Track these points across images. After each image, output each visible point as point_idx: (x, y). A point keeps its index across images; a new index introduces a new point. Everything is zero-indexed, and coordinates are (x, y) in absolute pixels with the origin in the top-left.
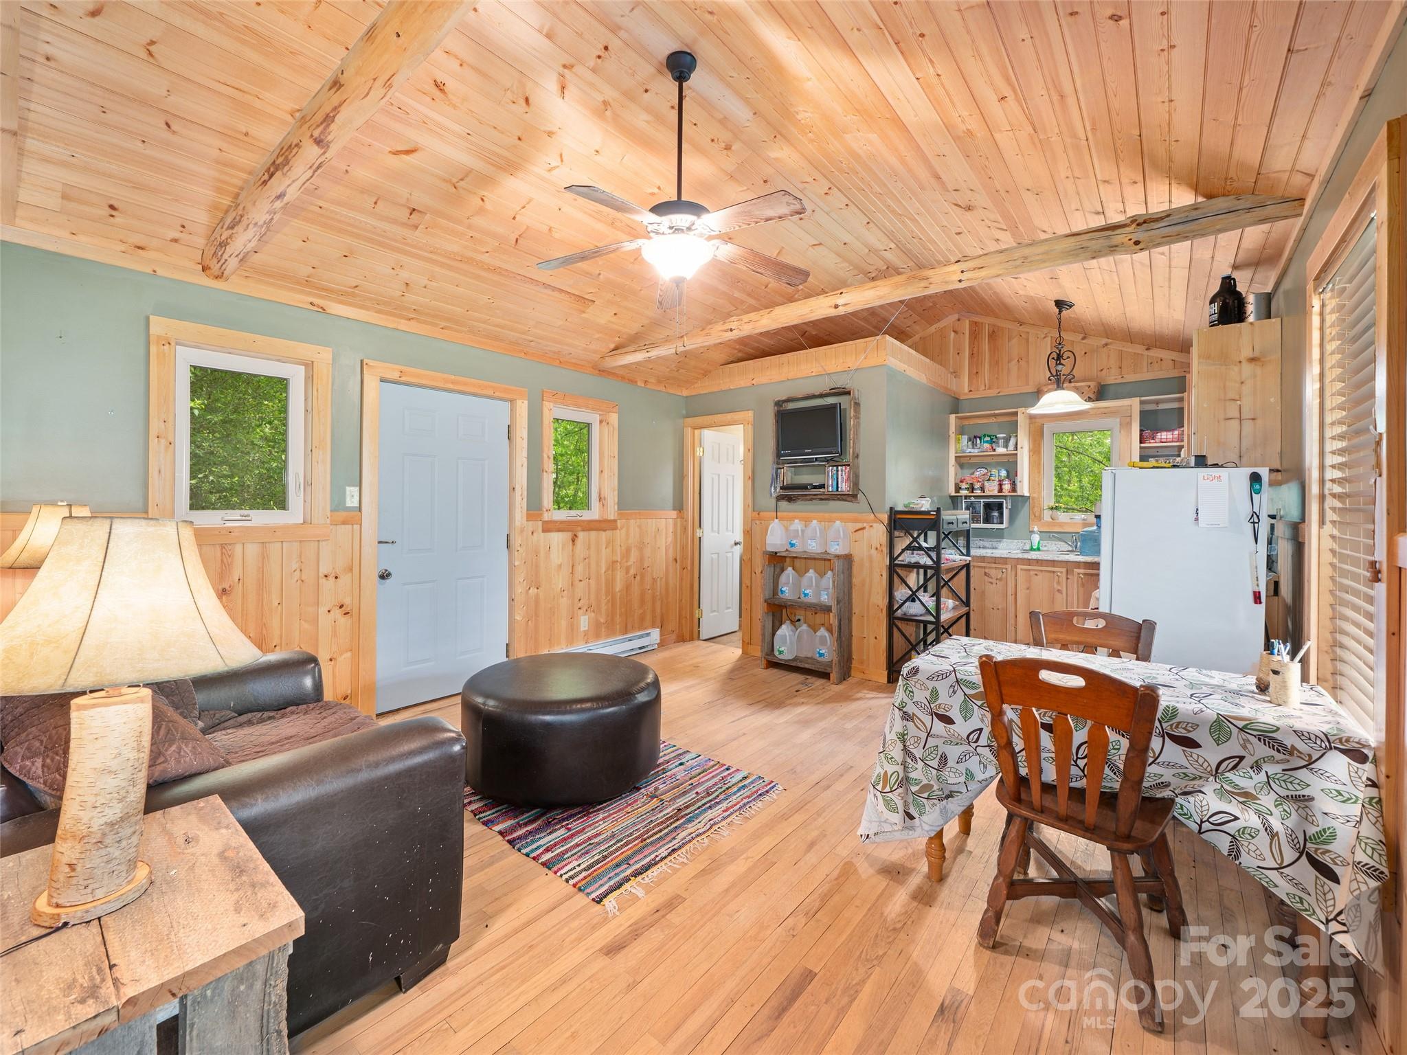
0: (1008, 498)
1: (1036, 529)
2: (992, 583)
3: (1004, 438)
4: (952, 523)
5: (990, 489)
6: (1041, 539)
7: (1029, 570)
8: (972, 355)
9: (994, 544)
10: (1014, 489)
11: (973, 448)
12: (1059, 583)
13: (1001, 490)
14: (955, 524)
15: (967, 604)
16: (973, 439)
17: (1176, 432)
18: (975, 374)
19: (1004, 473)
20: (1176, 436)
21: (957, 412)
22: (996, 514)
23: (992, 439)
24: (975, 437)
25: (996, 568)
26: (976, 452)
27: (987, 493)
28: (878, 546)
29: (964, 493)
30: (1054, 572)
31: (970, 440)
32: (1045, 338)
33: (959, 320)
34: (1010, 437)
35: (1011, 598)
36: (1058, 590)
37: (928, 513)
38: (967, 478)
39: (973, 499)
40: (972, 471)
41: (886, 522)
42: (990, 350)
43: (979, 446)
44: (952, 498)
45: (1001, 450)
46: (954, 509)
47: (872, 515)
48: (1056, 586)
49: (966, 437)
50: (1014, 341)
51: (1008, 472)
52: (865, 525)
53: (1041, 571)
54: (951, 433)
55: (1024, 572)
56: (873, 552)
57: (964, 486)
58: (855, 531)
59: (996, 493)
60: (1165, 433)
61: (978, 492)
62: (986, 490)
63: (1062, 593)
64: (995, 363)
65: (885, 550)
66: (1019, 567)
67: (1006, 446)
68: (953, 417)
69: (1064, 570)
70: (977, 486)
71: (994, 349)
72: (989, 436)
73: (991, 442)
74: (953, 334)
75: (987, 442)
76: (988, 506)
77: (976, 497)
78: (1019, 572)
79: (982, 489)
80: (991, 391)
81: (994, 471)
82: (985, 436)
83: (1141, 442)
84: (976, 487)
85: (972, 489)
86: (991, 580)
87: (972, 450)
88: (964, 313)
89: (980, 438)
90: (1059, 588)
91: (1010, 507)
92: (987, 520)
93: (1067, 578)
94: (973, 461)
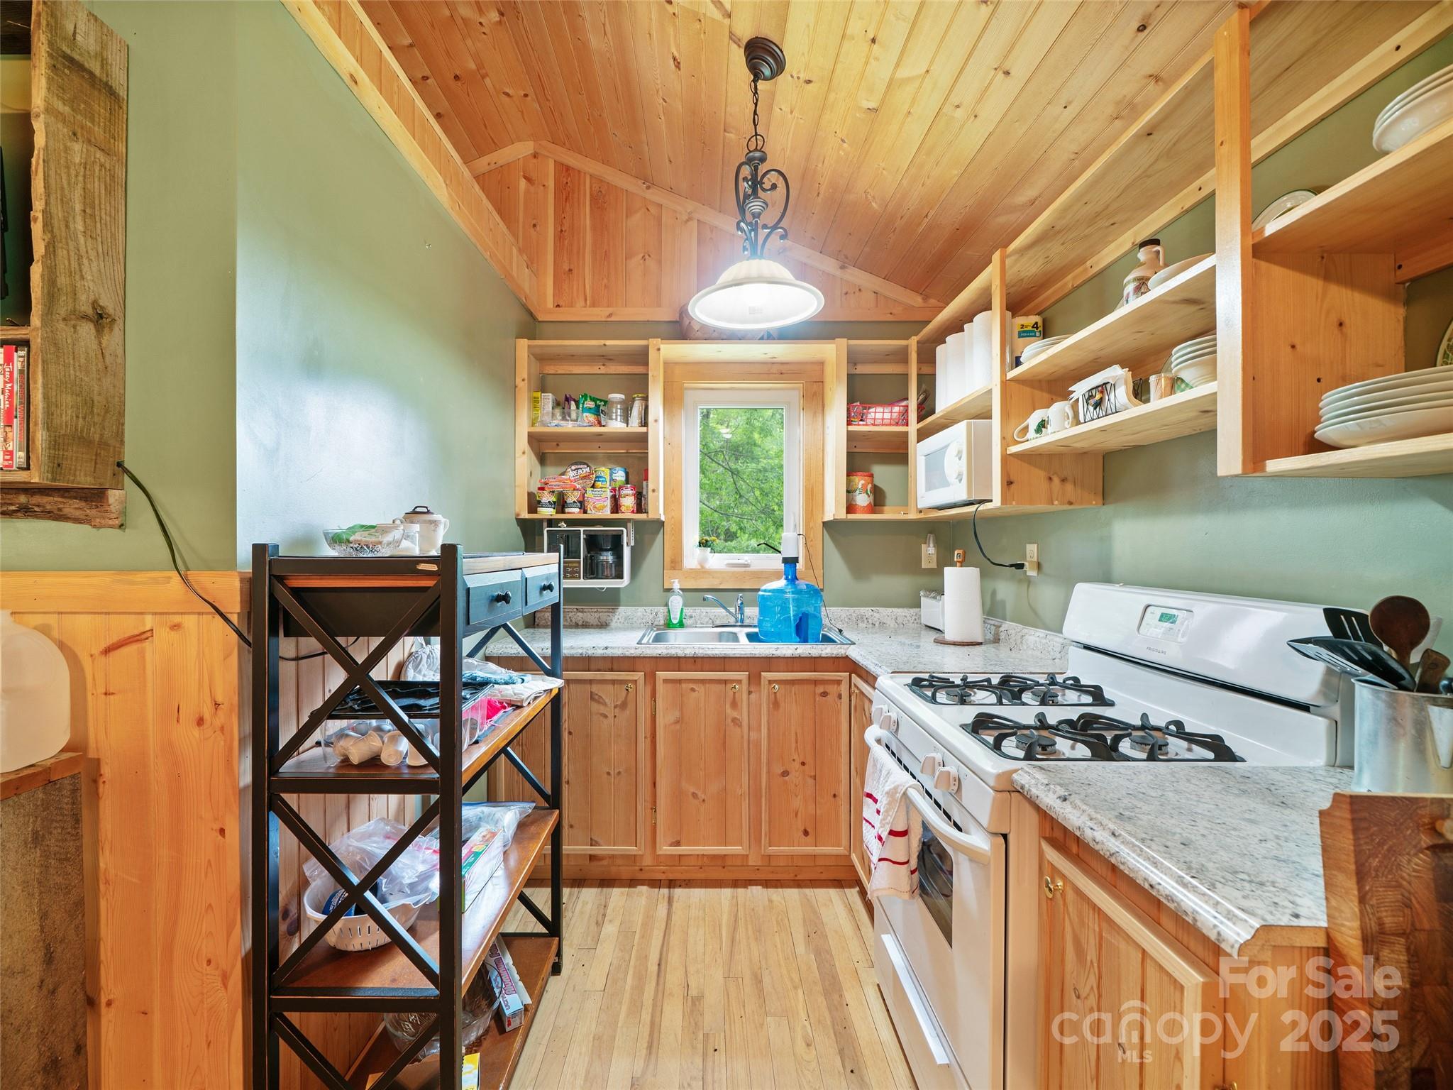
0: (630, 525)
1: (677, 586)
2: (606, 717)
3: (621, 402)
4: (505, 598)
5: (599, 504)
6: (685, 605)
7: (680, 681)
8: (560, 235)
9: (604, 616)
10: (640, 508)
11: (564, 419)
12: (734, 704)
13: (616, 508)
14: (517, 599)
15: (554, 800)
16: (563, 403)
17: (896, 409)
18: (564, 275)
19: (620, 476)
20: (895, 415)
21: (532, 337)
22: (608, 557)
23: (598, 407)
24: (568, 399)
25: (614, 682)
26: (569, 427)
27: (592, 514)
28: (207, 712)
29: (547, 512)
30: (725, 682)
31: (557, 404)
32: (688, 220)
33: (535, 156)
34: (633, 400)
35: (643, 745)
36: (734, 720)
37: (406, 566)
38: (553, 482)
39: (563, 527)
40: (563, 469)
41: (234, 607)
42: (594, 228)
43: (574, 416)
44: (522, 523)
45: (616, 425)
46: (527, 550)
47: (176, 578)
48: (729, 710)
49: (549, 397)
50: (637, 218)
51: (627, 474)
52: (149, 622)
53: (703, 682)
54: (518, 380)
55: (670, 685)
56: (187, 735)
57: (547, 498)
58: (107, 651)
59: (607, 513)
60: (880, 409)
61: (574, 512)
62: (589, 507)
63: (740, 726)
64: (603, 257)
65: (237, 725)
66: (661, 675)
67: (626, 419)
68: (523, 344)
69: (743, 675)
70: (571, 498)
71: (601, 227)
72: (593, 399)
73: (597, 411)
74: (523, 184)
75: (589, 410)
76: (594, 543)
77: (570, 522)
78: (660, 688)
79: (582, 505)
80: (596, 310)
81: (604, 471)
82: (585, 396)
83: (849, 423)
84: (570, 500)
85: (561, 505)
86: (602, 709)
87: (563, 423)
88: (544, 143)
89: (577, 403)
90: (735, 714)
91: (633, 544)
92: (593, 570)
93: (750, 693)
94: (564, 449)
